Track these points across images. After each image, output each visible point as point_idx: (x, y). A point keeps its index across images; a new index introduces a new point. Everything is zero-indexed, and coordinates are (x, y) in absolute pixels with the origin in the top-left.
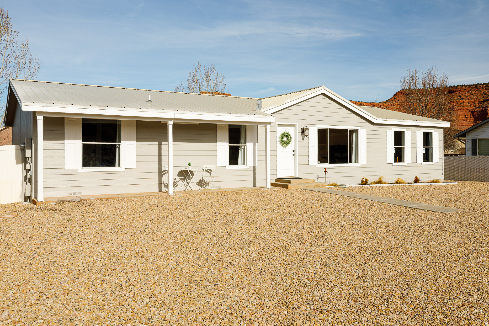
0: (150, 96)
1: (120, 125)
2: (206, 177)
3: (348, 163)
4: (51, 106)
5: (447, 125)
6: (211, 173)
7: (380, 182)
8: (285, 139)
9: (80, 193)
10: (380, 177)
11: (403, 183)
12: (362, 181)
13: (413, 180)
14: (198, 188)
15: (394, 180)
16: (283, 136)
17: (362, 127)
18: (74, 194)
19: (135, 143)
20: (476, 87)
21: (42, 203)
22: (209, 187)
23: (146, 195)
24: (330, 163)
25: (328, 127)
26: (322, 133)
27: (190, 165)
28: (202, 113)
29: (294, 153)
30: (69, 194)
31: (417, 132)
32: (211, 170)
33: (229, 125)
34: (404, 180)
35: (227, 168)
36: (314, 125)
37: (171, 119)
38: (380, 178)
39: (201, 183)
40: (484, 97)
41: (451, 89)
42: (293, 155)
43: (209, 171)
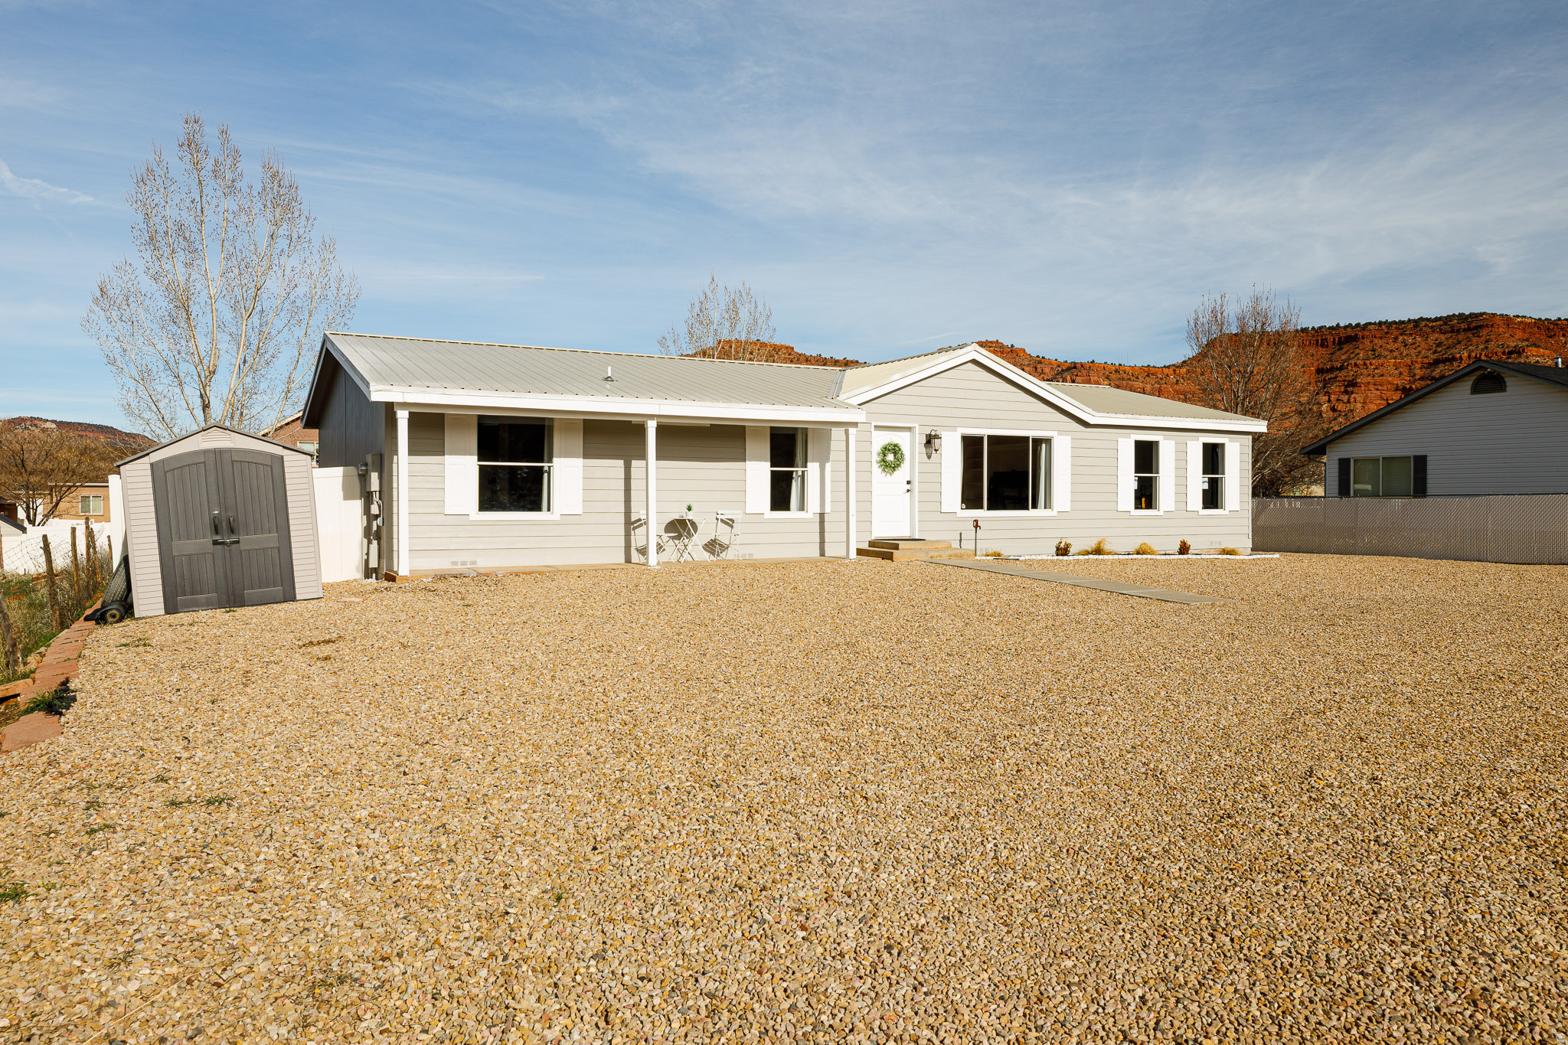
0: (609, 368)
1: (551, 428)
2: (723, 534)
3: (1028, 509)
4: (424, 392)
5: (1260, 426)
6: (732, 527)
7: (1098, 551)
8: (890, 457)
9: (474, 563)
10: (1100, 540)
11: (1152, 553)
12: (1058, 549)
13: (1177, 547)
14: (706, 556)
15: (1132, 549)
16: (885, 450)
17: (1061, 432)
18: (464, 563)
19: (579, 462)
20: (1416, 326)
21: (406, 578)
22: (729, 555)
23: (603, 567)
24: (989, 508)
25: (984, 431)
26: (971, 445)
27: (689, 509)
28: (716, 404)
29: (908, 487)
30: (454, 563)
31: (1188, 442)
32: (733, 521)
33: (771, 428)
34: (1155, 548)
35: (766, 516)
36: (954, 428)
37: (652, 417)
38: (1099, 543)
39: (712, 546)
40: (1435, 352)
41: (1350, 332)
42: (908, 491)
43: (729, 523)
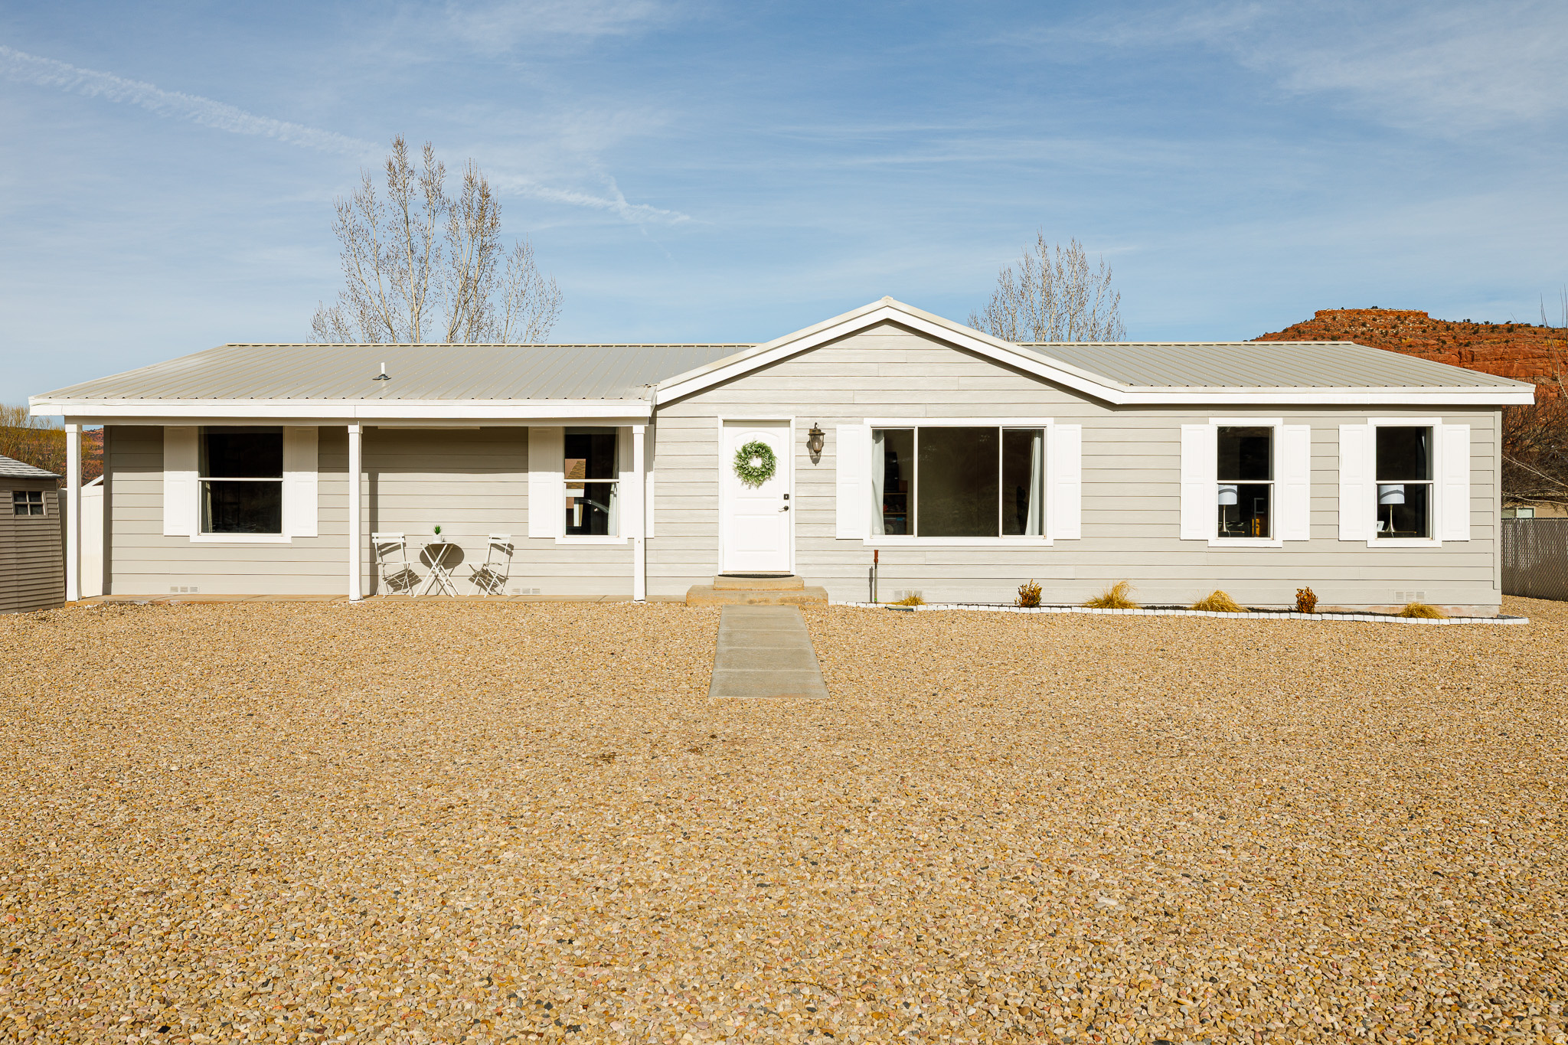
0: (383, 365)
1: (286, 434)
2: (499, 563)
3: (997, 535)
5: (1522, 395)
6: (510, 554)
7: (1109, 602)
8: (756, 463)
9: (195, 589)
10: (1118, 583)
11: (1234, 609)
12: (1024, 596)
13: (1293, 602)
14: (473, 589)
16: (746, 453)
17: (1060, 418)
18: (184, 589)
19: (314, 476)
21: (73, 603)
22: (507, 590)
24: (919, 535)
25: (915, 421)
26: (894, 443)
27: (438, 531)
29: (786, 503)
30: (174, 589)
31: (1342, 427)
32: (511, 546)
33: (567, 429)
34: (1237, 599)
35: (557, 542)
36: (858, 418)
38: (1115, 589)
39: (483, 577)
42: (786, 508)
43: (509, 549)
